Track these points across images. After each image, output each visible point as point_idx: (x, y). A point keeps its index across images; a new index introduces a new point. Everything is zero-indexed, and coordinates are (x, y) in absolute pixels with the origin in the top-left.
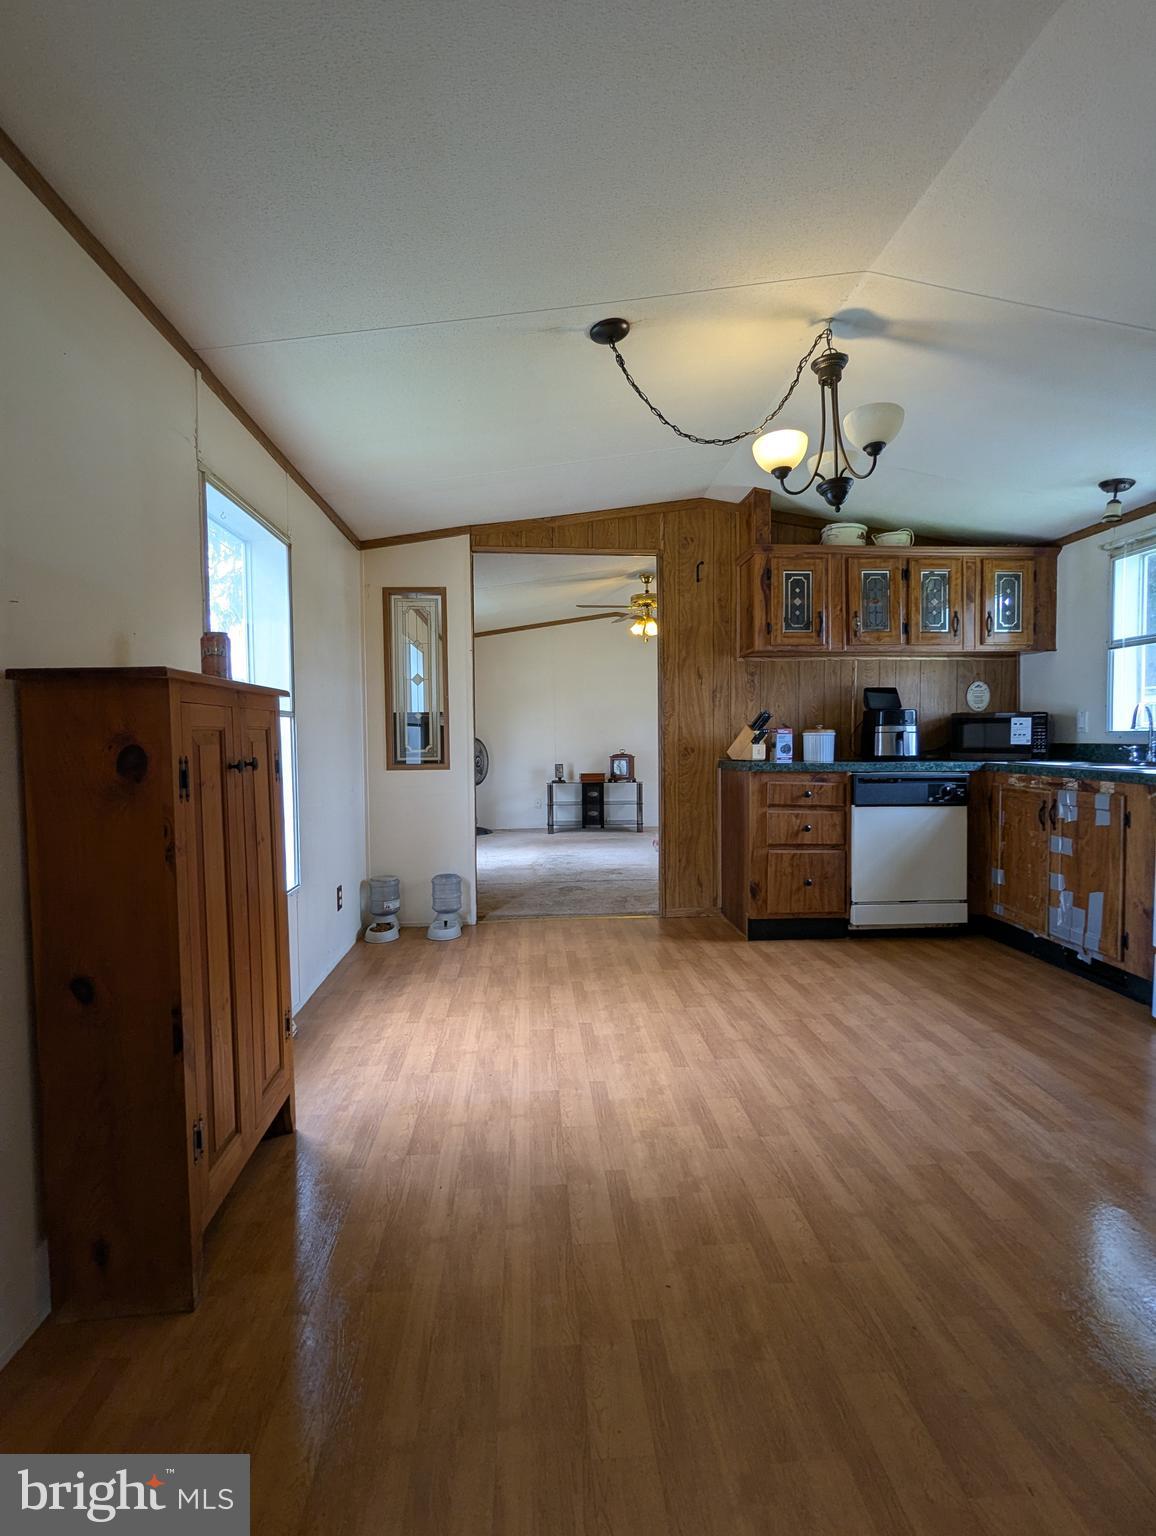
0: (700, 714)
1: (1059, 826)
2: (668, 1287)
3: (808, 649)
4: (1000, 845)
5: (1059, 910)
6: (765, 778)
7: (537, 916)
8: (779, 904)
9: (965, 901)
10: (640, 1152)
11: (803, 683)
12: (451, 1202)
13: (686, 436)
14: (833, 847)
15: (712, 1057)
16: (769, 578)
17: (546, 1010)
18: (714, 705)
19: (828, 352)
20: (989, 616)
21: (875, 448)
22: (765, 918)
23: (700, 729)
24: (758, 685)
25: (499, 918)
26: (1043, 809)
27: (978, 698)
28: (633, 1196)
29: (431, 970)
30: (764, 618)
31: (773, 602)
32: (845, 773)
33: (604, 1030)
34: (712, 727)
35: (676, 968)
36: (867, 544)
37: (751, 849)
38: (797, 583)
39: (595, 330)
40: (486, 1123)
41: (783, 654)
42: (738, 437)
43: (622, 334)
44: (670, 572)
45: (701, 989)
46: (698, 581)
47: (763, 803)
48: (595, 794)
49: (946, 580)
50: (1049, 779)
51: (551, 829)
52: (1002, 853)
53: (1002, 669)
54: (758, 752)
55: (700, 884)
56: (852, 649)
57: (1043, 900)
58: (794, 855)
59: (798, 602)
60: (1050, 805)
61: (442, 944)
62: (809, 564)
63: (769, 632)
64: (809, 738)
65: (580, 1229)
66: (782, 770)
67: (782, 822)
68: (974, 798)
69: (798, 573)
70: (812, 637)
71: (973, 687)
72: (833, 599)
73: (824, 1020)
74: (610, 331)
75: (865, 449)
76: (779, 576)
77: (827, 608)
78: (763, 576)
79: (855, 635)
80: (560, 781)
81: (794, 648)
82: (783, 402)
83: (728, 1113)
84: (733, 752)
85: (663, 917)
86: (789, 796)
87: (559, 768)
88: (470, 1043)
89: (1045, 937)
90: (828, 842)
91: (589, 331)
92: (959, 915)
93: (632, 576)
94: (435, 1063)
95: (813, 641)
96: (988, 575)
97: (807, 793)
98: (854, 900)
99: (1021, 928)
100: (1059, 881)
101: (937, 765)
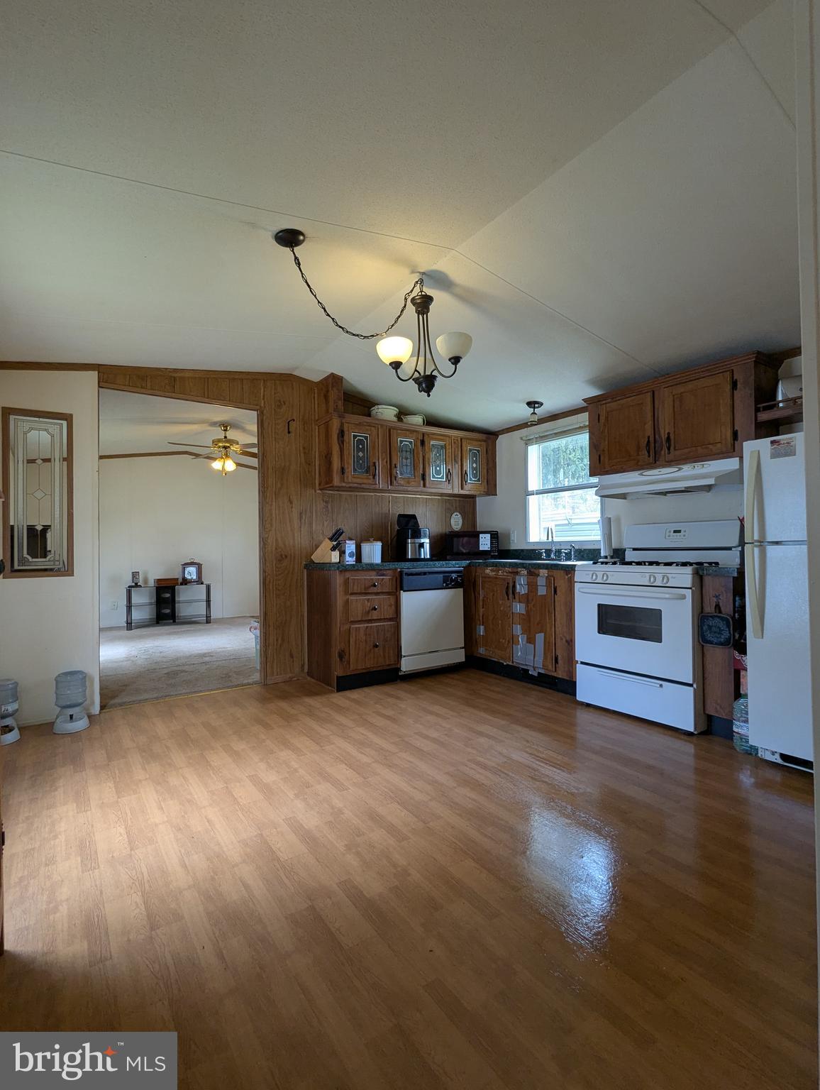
0: (291, 530)
1: (517, 597)
2: (431, 951)
3: (367, 487)
4: (481, 610)
5: (519, 646)
6: (348, 575)
7: (157, 698)
8: (358, 664)
9: (463, 648)
10: (352, 860)
11: (359, 509)
12: (221, 957)
13: (340, 327)
14: (390, 619)
15: (362, 779)
16: (343, 436)
17: (211, 772)
18: (301, 523)
19: (420, 294)
20: (466, 473)
21: (456, 360)
22: (349, 674)
23: (292, 541)
24: (330, 510)
25: (121, 705)
26: (508, 588)
27: (457, 522)
28: (368, 896)
29: (76, 761)
30: (340, 465)
31: (346, 452)
32: (396, 569)
33: (270, 777)
34: (298, 539)
35: (298, 720)
36: (398, 421)
37: (338, 625)
38: (360, 442)
39: (281, 234)
40: (213, 879)
41: (351, 489)
42: (373, 336)
43: (298, 243)
44: (269, 424)
45: (324, 732)
46: (289, 432)
47: (346, 592)
48: (168, 595)
49: (444, 447)
50: (510, 570)
51: (129, 625)
52: (483, 616)
53: (466, 504)
54: (335, 557)
55: (292, 656)
56: (393, 488)
57: (509, 641)
58: (367, 627)
59: (361, 454)
60: (511, 585)
61: (75, 736)
62: (367, 430)
63: (343, 473)
64: (366, 547)
65: (343, 935)
66: (352, 568)
67: (359, 604)
68: (465, 583)
69: (361, 435)
70: (370, 479)
71: (454, 515)
72: (382, 453)
73: (417, 737)
74: (290, 238)
75: (450, 360)
76: (349, 435)
77: (378, 460)
78: (338, 434)
79: (396, 479)
80: (137, 585)
81: (359, 486)
82: (398, 319)
83: (396, 814)
84: (317, 557)
85: (265, 685)
86: (363, 587)
87: (135, 575)
88: (156, 816)
89: (510, 664)
90: (388, 617)
91: (275, 233)
92: (460, 657)
93: (214, 424)
94: (130, 842)
95: (370, 482)
96: (464, 448)
97: (375, 584)
98: (403, 654)
99: (496, 660)
100: (518, 629)
101: (446, 563)
